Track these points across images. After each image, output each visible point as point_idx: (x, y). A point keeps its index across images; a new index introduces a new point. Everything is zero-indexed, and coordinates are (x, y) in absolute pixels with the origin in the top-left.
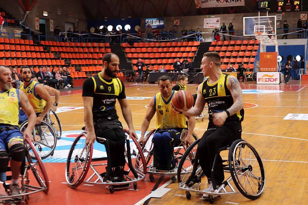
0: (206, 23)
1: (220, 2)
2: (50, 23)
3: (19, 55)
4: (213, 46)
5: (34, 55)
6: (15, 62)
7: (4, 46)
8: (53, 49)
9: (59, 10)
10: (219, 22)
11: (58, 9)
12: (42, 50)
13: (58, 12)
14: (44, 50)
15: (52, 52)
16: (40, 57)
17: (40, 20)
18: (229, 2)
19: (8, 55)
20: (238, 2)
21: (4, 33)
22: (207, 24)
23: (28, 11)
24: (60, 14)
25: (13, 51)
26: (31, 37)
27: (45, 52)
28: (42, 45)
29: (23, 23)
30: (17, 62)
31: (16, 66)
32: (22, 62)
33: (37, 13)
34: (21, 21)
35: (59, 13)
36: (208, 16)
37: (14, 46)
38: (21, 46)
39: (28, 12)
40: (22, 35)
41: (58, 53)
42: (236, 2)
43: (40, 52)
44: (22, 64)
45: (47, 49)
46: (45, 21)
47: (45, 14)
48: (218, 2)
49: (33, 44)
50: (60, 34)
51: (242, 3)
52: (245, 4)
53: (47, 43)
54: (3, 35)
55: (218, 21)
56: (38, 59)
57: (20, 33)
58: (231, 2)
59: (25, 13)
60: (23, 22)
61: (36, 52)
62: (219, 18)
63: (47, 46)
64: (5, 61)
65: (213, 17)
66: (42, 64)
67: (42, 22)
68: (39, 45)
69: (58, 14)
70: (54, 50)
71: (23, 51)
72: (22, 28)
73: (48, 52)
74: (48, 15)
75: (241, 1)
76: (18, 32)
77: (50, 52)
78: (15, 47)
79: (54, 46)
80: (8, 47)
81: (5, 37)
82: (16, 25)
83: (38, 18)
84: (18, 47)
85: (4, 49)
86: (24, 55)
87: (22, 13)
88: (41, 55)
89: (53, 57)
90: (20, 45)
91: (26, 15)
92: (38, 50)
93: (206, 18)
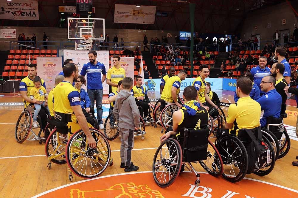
0: (2, 33)
1: (16, 14)
4: (12, 54)
10: (16, 33)
18: (24, 16)
20: (33, 16)
22: (4, 34)
36: (4, 27)
42: (31, 16)
48: (14, 15)
51: (37, 18)
52: (39, 19)
55: (14, 32)
58: (26, 16)
62: (15, 30)
65: (10, 28)
75: (36, 16)
93: (3, 28)
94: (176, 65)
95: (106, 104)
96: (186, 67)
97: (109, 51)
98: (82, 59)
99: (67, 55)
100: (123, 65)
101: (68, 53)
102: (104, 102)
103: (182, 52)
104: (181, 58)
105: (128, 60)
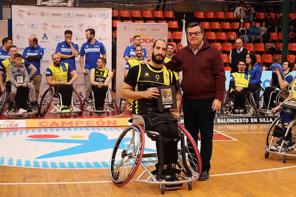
94: (250, 42)
95: (107, 128)
96: (269, 45)
97: (113, 9)
98: (53, 27)
99: (21, 16)
100: (144, 39)
101: (22, 11)
102: (104, 123)
103: (262, 13)
104: (261, 26)
105: (153, 30)
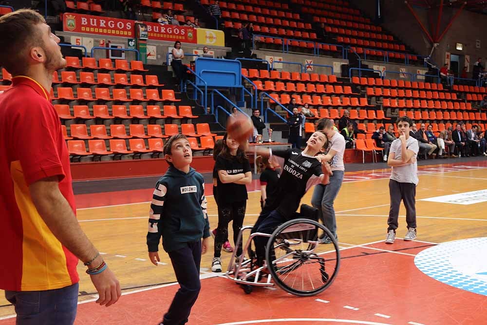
2: (466, 60)
3: (425, 104)
5: (445, 105)
6: (420, 114)
7: (405, 92)
8: (469, 97)
9: (478, 42)
11: (477, 40)
12: (456, 98)
13: (477, 43)
14: (457, 97)
15: (469, 101)
16: (452, 107)
17: (452, 55)
19: (410, 104)
21: (403, 74)
23: (435, 43)
24: (479, 47)
25: (416, 99)
26: (439, 80)
27: (459, 102)
28: (455, 91)
29: (429, 61)
30: (422, 115)
31: (421, 120)
32: (429, 115)
33: (449, 46)
34: (426, 58)
35: (478, 45)
37: (417, 92)
38: (427, 92)
39: (436, 45)
40: (426, 77)
41: (477, 103)
43: (453, 101)
44: (429, 117)
45: (461, 97)
46: (457, 57)
47: (459, 48)
49: (442, 89)
50: (480, 76)
53: (462, 88)
54: (402, 76)
56: (449, 110)
57: (424, 74)
59: (432, 46)
60: (428, 58)
61: (447, 101)
63: (461, 92)
64: (406, 112)
66: (455, 118)
67: (454, 58)
68: (451, 91)
69: (477, 47)
70: (471, 99)
71: (429, 100)
72: (428, 67)
73: (463, 101)
74: (463, 49)
76: (422, 73)
77: (466, 101)
78: (419, 93)
79: (471, 93)
80: (410, 94)
81: (404, 80)
82: (419, 62)
83: (449, 54)
84: (424, 95)
85: (404, 95)
86: (432, 105)
87: (428, 45)
88: (453, 106)
89: (470, 108)
90: (426, 90)
91: (433, 48)
92: (450, 98)
